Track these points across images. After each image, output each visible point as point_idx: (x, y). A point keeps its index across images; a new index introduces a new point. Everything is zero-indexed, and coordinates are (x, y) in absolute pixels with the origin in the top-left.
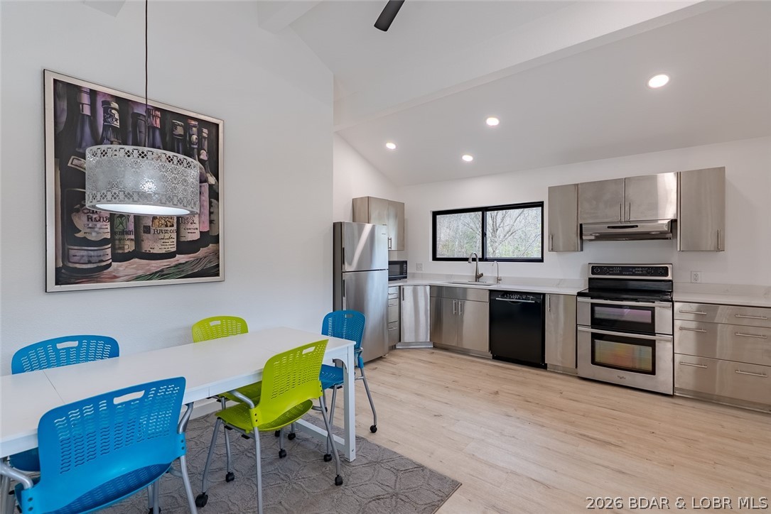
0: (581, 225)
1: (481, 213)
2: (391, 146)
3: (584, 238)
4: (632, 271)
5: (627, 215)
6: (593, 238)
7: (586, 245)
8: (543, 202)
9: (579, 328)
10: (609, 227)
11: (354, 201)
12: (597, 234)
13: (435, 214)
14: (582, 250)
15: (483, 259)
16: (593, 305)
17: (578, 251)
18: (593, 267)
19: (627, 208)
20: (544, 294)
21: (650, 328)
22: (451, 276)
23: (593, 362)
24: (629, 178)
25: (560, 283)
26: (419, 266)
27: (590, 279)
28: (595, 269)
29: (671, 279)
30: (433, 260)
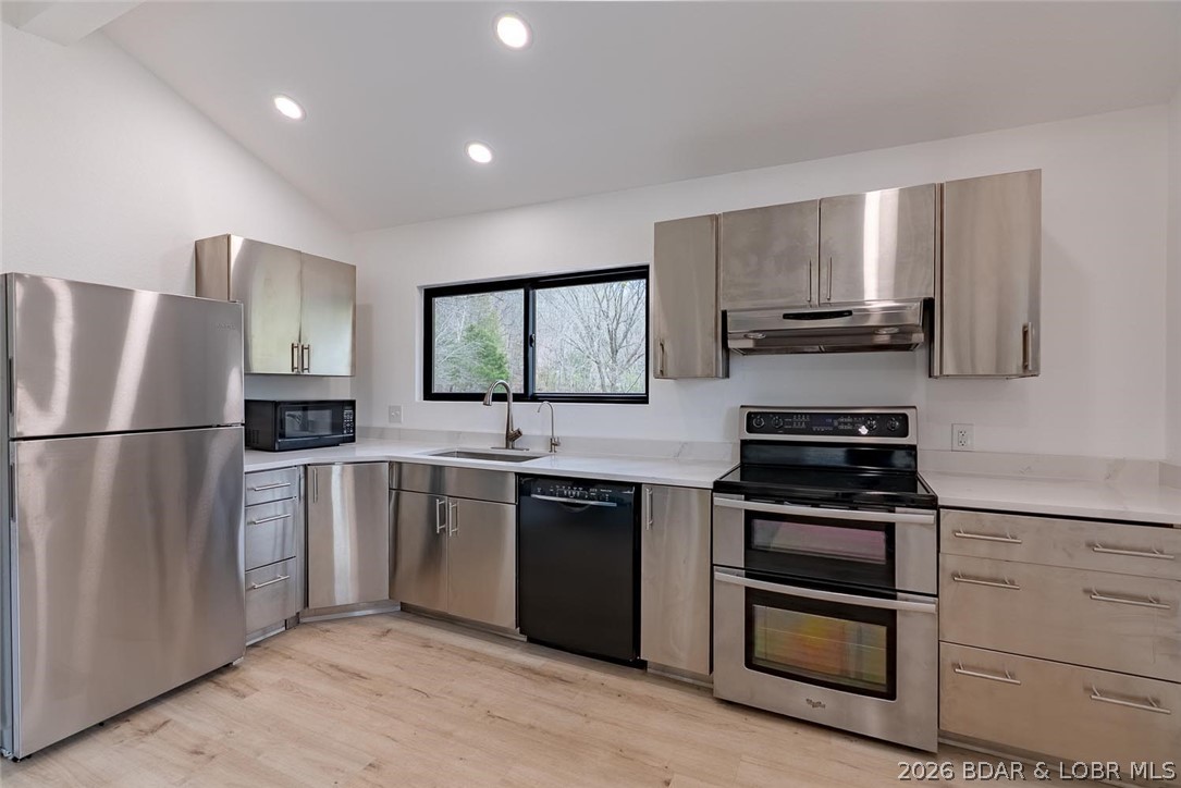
0: (724, 314)
1: (522, 291)
2: (288, 108)
3: (732, 344)
4: (831, 425)
5: (824, 290)
6: (749, 344)
7: (737, 363)
8: (647, 267)
9: (717, 575)
10: (786, 316)
11: (198, 247)
12: (760, 336)
13: (431, 294)
14: (727, 375)
15: (527, 396)
16: (750, 516)
17: (717, 376)
18: (749, 415)
19: (824, 271)
20: (638, 486)
21: (882, 577)
22: (458, 435)
23: (750, 663)
24: (830, 200)
25: (680, 453)
26: (394, 414)
27: (744, 443)
28: (755, 420)
29: (913, 443)
30: (425, 399)
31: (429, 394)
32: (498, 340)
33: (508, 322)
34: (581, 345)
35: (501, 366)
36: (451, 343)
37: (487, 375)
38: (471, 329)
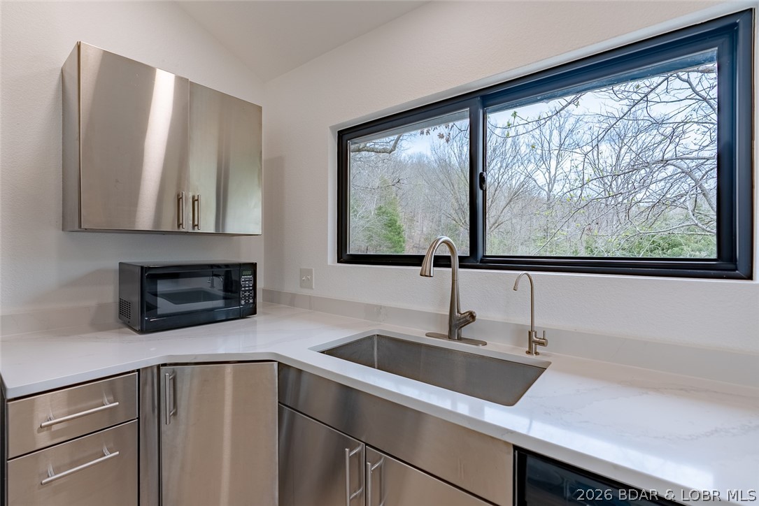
15: (476, 259)
26: (305, 278)
30: (339, 261)
31: (344, 257)
32: (397, 216)
33: (404, 204)
34: (455, 216)
35: (399, 233)
36: (367, 218)
37: (390, 239)
38: (380, 208)
